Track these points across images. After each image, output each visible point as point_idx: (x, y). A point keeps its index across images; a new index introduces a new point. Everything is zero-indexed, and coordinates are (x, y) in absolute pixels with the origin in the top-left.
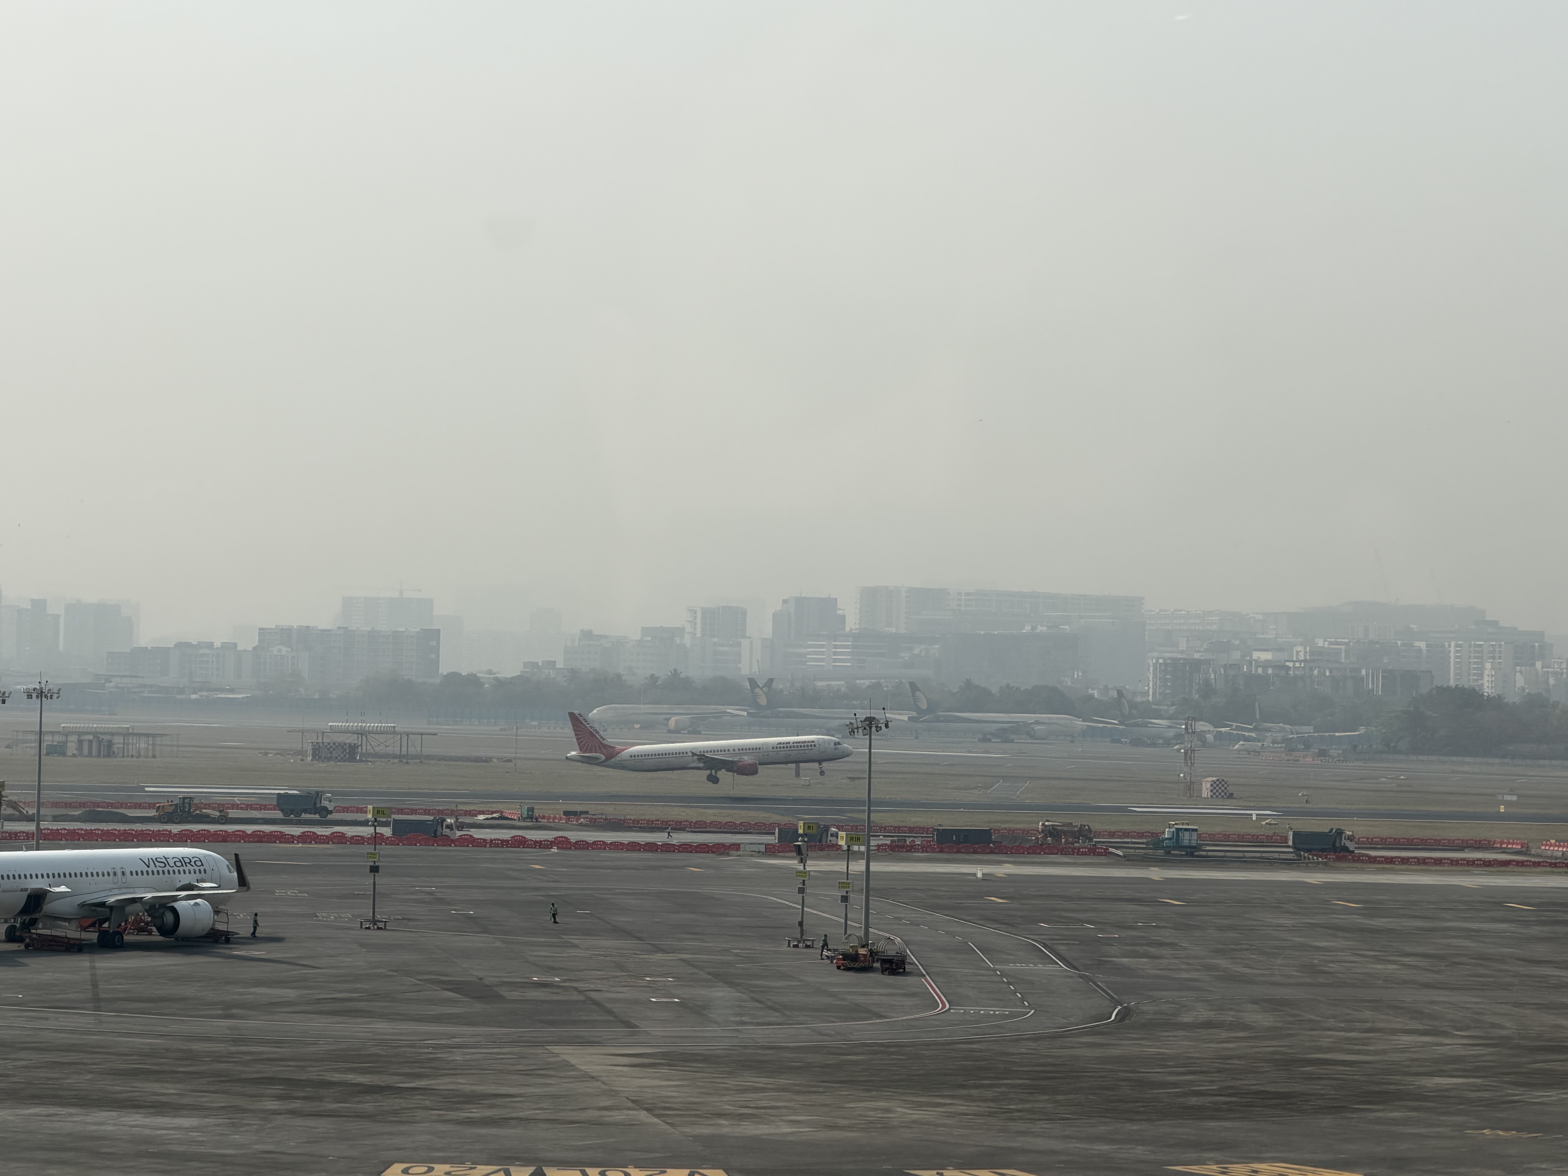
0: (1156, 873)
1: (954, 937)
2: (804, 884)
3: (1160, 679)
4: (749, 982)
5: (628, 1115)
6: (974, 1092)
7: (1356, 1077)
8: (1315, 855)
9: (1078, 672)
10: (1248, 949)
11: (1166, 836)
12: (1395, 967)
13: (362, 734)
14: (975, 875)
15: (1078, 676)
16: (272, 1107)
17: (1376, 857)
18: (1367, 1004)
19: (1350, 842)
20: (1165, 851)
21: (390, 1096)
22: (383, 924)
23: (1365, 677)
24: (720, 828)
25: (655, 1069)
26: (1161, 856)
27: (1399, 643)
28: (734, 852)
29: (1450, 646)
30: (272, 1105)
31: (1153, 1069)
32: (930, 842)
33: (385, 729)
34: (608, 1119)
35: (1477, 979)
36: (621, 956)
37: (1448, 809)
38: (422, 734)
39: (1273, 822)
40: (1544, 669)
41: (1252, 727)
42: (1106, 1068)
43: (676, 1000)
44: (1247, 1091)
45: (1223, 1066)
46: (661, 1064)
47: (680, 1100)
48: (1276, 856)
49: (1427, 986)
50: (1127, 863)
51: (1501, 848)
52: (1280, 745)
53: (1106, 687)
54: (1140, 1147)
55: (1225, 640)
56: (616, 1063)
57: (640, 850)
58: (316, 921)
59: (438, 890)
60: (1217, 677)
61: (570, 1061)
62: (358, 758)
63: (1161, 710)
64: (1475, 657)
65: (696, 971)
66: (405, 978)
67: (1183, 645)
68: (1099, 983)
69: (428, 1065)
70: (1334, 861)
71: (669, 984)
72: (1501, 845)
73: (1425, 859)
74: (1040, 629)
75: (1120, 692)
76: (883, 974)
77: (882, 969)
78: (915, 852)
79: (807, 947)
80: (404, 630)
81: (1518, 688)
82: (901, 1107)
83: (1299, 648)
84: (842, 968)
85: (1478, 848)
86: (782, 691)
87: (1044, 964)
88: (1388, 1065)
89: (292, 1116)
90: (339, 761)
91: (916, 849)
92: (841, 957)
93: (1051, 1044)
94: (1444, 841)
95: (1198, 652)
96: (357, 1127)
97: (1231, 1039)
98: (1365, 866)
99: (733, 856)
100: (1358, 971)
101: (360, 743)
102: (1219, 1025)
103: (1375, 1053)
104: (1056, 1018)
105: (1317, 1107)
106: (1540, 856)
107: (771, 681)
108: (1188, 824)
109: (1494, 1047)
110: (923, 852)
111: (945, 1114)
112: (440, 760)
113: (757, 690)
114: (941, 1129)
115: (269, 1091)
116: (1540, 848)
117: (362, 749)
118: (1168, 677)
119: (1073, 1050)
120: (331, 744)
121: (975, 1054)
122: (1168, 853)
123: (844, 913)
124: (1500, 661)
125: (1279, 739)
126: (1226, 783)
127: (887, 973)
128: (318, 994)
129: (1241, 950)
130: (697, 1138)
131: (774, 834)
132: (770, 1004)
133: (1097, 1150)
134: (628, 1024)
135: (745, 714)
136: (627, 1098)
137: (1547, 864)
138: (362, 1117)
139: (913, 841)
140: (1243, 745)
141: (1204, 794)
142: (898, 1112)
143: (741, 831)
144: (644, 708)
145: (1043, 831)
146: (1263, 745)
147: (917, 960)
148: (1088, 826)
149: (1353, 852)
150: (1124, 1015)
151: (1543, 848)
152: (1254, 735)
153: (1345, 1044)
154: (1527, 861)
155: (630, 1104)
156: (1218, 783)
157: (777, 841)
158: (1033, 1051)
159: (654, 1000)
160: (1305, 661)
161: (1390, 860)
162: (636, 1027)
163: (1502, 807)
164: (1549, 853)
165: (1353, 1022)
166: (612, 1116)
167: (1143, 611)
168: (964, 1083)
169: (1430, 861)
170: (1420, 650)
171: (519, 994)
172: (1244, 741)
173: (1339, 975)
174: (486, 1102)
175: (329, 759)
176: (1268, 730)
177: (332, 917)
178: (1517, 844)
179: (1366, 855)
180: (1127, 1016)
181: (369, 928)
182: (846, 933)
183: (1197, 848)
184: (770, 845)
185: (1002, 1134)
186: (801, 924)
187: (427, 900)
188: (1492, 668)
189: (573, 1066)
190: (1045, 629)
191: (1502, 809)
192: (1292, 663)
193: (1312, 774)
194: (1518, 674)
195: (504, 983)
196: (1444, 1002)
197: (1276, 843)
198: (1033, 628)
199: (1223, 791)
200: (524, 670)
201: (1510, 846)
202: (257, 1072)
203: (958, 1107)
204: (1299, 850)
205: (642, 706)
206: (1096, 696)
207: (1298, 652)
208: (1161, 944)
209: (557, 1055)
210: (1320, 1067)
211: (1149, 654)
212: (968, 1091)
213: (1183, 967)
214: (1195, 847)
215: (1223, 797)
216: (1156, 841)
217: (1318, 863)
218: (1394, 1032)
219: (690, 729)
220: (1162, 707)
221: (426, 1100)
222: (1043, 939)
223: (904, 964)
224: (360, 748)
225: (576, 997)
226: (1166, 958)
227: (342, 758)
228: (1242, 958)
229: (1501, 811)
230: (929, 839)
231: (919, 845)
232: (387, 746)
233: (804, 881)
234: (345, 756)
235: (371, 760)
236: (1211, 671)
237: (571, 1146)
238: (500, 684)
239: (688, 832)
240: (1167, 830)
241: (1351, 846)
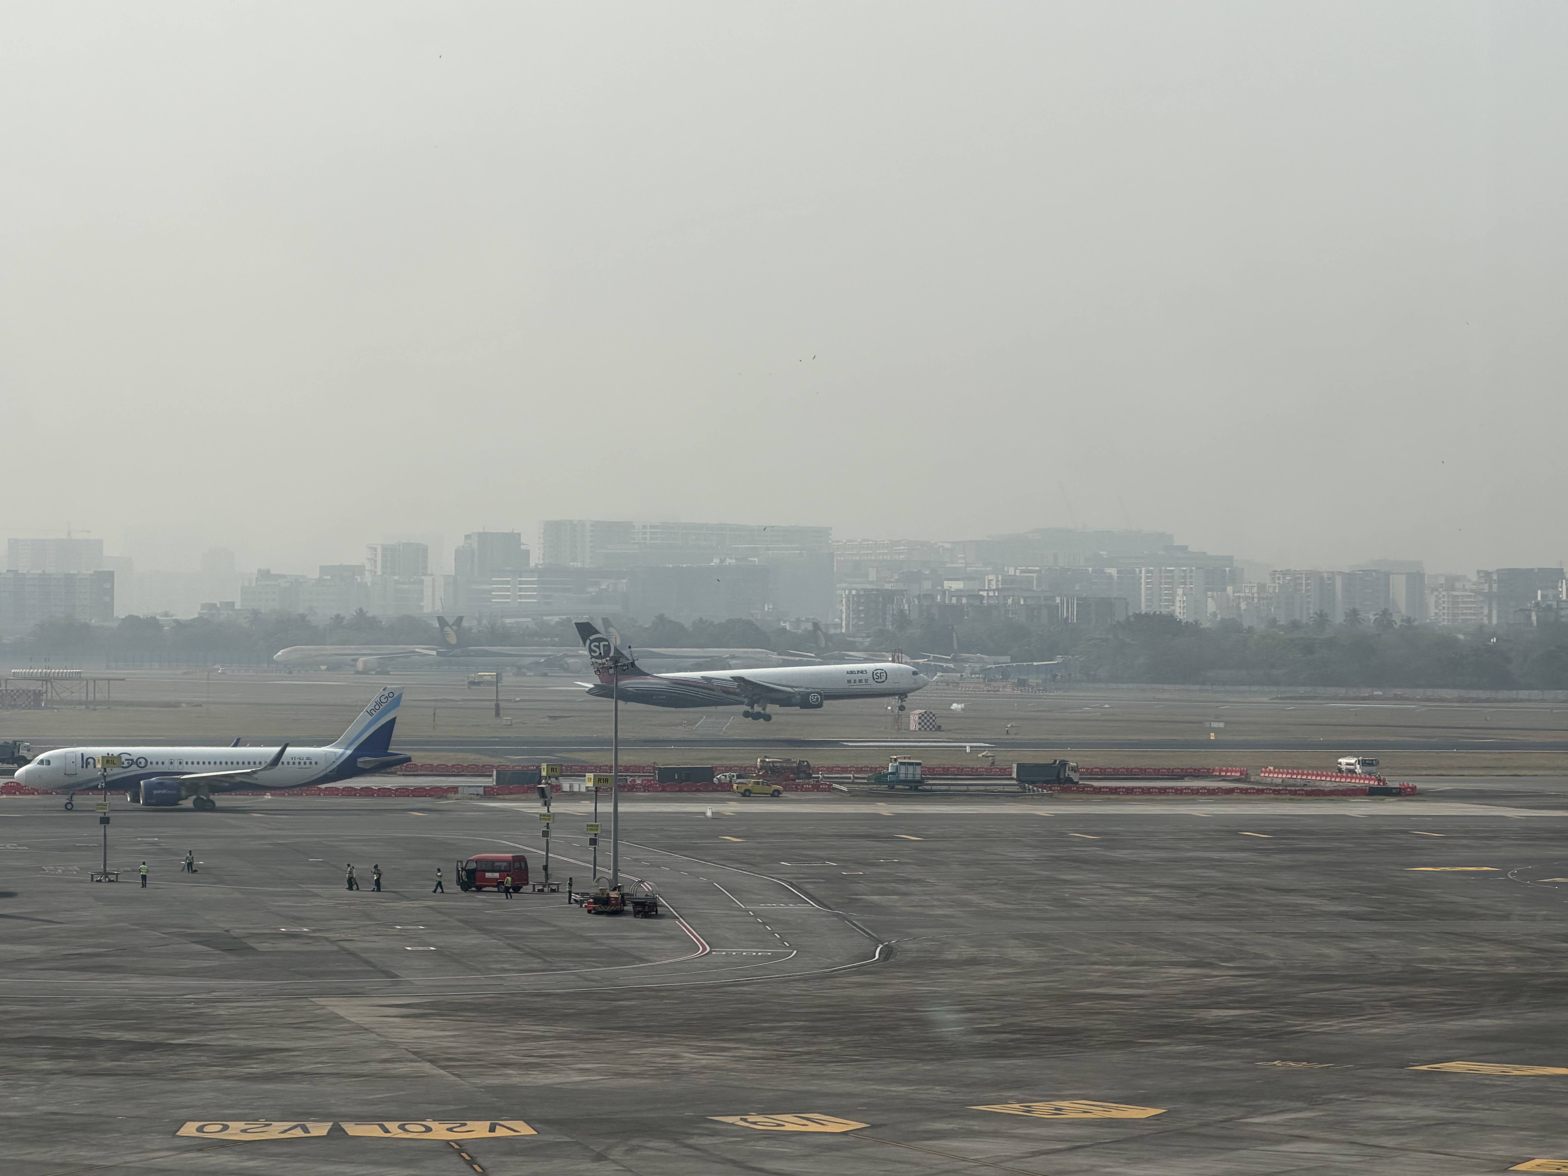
0: (884, 809)
1: (698, 878)
2: (548, 827)
3: (853, 610)
4: (502, 928)
5: (412, 1067)
6: (757, 1035)
7: (1134, 1011)
8: (1040, 787)
9: (768, 605)
10: (996, 884)
11: (890, 771)
12: (1147, 899)
13: (46, 681)
14: (704, 813)
15: (769, 609)
16: (45, 1067)
17: (1100, 788)
18: (1127, 937)
19: (1074, 774)
20: (889, 787)
21: (164, 1053)
22: (115, 876)
23: (1060, 605)
24: (432, 771)
25: (427, 1019)
26: (885, 791)
27: (1090, 569)
28: (453, 795)
29: (1141, 572)
30: (46, 1065)
31: (930, 1007)
32: (651, 780)
33: (71, 675)
34: (393, 1072)
35: (1231, 909)
36: (365, 905)
37: (1158, 738)
38: (109, 680)
39: (990, 754)
40: (1235, 594)
41: (949, 658)
42: (883, 1008)
43: (432, 948)
44: (1029, 1028)
45: (999, 1003)
46: (432, 1014)
47: (460, 1050)
48: (1000, 788)
49: (1182, 917)
50: (852, 798)
51: (1220, 776)
52: (977, 676)
53: (798, 619)
54: (937, 1088)
55: (915, 571)
56: (385, 1014)
57: (355, 795)
58: (44, 874)
59: (162, 840)
60: (911, 608)
61: (338, 1013)
62: (43, 705)
63: (855, 642)
64: (1166, 583)
65: (445, 918)
66: (148, 931)
67: (873, 575)
68: (854, 922)
69: (194, 1020)
70: (1058, 793)
71: (421, 932)
72: (1220, 773)
73: (1149, 788)
74: (728, 561)
75: (816, 625)
76: (635, 917)
77: (635, 911)
78: (637, 791)
79: (553, 891)
80: (76, 572)
81: (1210, 614)
82: (686, 1052)
83: (991, 577)
84: (593, 912)
85: (1197, 776)
86: (470, 629)
87: (795, 904)
88: (1163, 998)
89: (68, 1076)
90: (24, 709)
91: (637, 788)
92: (591, 900)
93: (821, 985)
94: (1163, 771)
95: (889, 582)
96: (138, 1086)
97: (1001, 976)
98: (1090, 797)
99: (452, 800)
100: (1111, 903)
101: (44, 690)
102: (985, 962)
103: (1148, 986)
104: (820, 958)
105: (1103, 1042)
106: (1259, 783)
107: (460, 619)
108: (909, 758)
109: (1264, 978)
110: (644, 791)
111: (733, 1059)
112: (127, 706)
113: (447, 629)
114: (732, 1073)
115: (37, 1051)
116: (1259, 775)
117: (47, 696)
118: (861, 608)
119: (844, 990)
120: (15, 692)
121: (748, 996)
122: (892, 788)
123: (593, 856)
124: (1192, 586)
125: (977, 670)
126: (934, 715)
127: (640, 916)
128: (63, 949)
129: (989, 885)
130: (490, 1089)
131: (491, 776)
132: (528, 950)
133: (895, 1091)
134: (387, 974)
135: (434, 653)
136: (406, 1049)
137: (1271, 792)
138: (140, 1075)
139: (634, 781)
140: (941, 676)
141: (912, 728)
142: (685, 1057)
143: (454, 773)
144: (330, 649)
145: (761, 768)
146: (962, 676)
147: (667, 902)
148: (807, 762)
149: (1077, 783)
150: (888, 953)
151: (1262, 775)
152: (952, 666)
153: (1115, 978)
154: (1250, 789)
155: (412, 1056)
156: (926, 715)
157: (495, 783)
158: (805, 993)
159: (409, 948)
160: (998, 589)
161: (1114, 791)
162: (397, 976)
163: (1212, 734)
164: (1269, 779)
165: (1117, 955)
166: (396, 1068)
167: (830, 542)
168: (744, 1026)
169: (1154, 790)
170: (1111, 577)
171: (270, 945)
172: (942, 673)
173: (1093, 908)
174: (263, 1057)
175: (14, 707)
176: (965, 660)
177: (59, 871)
178: (1236, 772)
179: (1092, 786)
180: (891, 954)
181: (100, 881)
182: (595, 877)
183: (921, 782)
184: (489, 787)
185: (794, 1078)
186: (546, 868)
187: (152, 850)
188: (1184, 594)
189: (342, 1018)
190: (734, 561)
191: (1212, 736)
192: (986, 592)
193: (1016, 704)
194: (1210, 600)
195: (252, 935)
196: (1204, 933)
197: (996, 775)
198: (722, 561)
199: (931, 724)
200: (202, 612)
201: (1229, 774)
202: (21, 1032)
203: (744, 1051)
204: (1022, 782)
205: (328, 647)
206: (788, 629)
207: (990, 581)
208: (907, 881)
209: (324, 1007)
210: (1097, 1002)
211: (838, 585)
212: (750, 1034)
213: (935, 903)
214: (919, 782)
215: (931, 729)
216: (880, 778)
217: (1043, 795)
218: (1160, 964)
219: (379, 670)
220: (857, 639)
221: (201, 1056)
222: (788, 878)
223: (656, 907)
224: (45, 695)
225: (329, 947)
226: (916, 895)
227: (26, 706)
228: (992, 893)
229: (1212, 738)
230: (649, 778)
231: (640, 785)
232: (72, 693)
233: (548, 824)
234: (30, 703)
235: (57, 707)
236: (904, 601)
237: (362, 1100)
238: (180, 626)
239: (400, 775)
240: (890, 764)
241: (1075, 777)
